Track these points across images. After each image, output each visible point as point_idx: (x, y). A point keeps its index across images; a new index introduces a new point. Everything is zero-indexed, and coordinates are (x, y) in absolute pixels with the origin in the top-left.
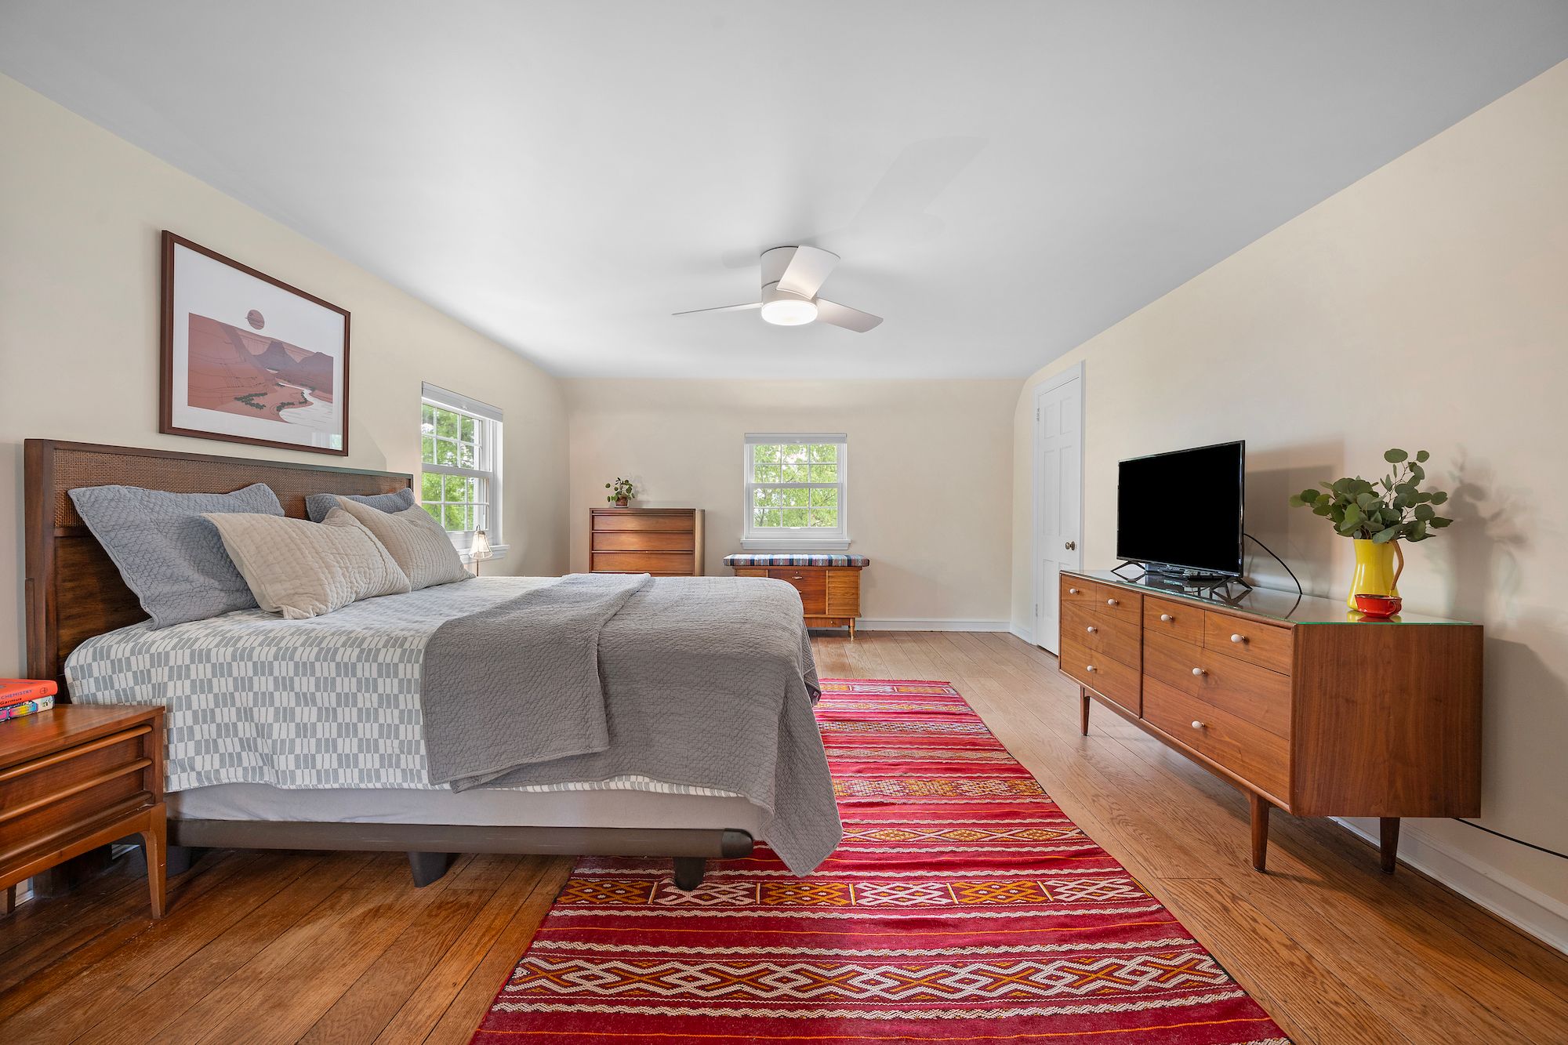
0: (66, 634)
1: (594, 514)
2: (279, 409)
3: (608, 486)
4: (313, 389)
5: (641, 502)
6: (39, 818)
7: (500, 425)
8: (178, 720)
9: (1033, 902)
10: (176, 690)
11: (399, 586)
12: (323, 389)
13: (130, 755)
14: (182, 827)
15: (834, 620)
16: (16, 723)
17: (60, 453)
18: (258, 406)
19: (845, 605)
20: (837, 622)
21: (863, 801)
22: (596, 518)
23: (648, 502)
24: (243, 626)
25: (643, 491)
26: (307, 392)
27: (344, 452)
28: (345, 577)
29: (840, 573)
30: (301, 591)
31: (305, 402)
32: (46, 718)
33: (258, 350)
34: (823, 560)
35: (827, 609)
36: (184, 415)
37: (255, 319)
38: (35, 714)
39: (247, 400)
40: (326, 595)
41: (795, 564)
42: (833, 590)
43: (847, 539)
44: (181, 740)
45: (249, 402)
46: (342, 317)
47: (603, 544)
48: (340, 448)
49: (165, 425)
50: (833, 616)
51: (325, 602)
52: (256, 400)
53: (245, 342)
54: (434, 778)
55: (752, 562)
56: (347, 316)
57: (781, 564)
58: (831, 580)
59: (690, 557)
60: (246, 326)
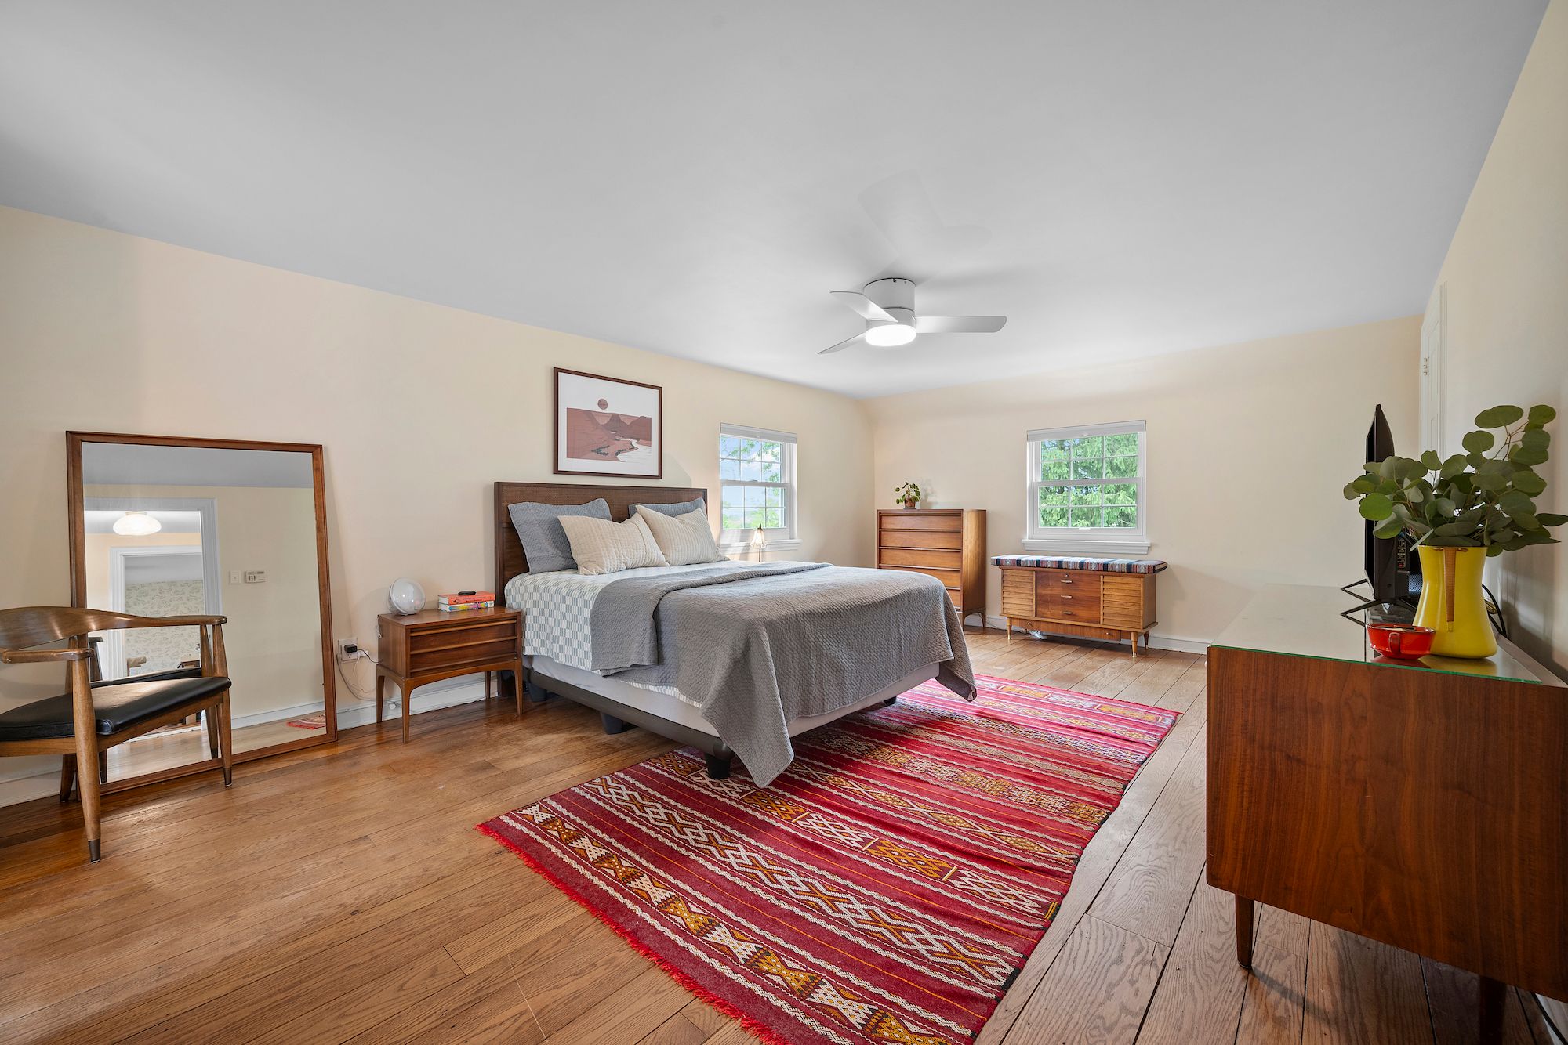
0: (507, 573)
1: (882, 515)
2: (617, 454)
3: (898, 490)
4: (638, 439)
5: (930, 504)
6: (471, 650)
7: (795, 446)
8: (529, 620)
9: (924, 875)
10: (529, 604)
11: (657, 561)
12: (645, 438)
13: (509, 633)
14: (532, 674)
15: (1111, 632)
16: (480, 611)
17: (505, 488)
18: (604, 454)
19: (1126, 615)
20: (1114, 634)
21: (912, 775)
22: (883, 519)
23: (937, 503)
24: (567, 575)
25: (933, 493)
26: (634, 442)
27: (659, 477)
28: (616, 553)
29: (1118, 579)
30: (591, 560)
31: (633, 448)
32: (491, 610)
33: (603, 421)
34: (1096, 564)
35: (1102, 618)
36: (565, 464)
37: (603, 404)
38: (487, 608)
39: (598, 451)
40: (603, 563)
41: (1064, 567)
42: (1109, 599)
43: (1147, 542)
44: (529, 630)
45: (600, 452)
46: (657, 391)
47: (891, 541)
48: (657, 475)
49: (556, 471)
50: (1108, 627)
51: (602, 567)
52: (603, 451)
53: (597, 418)
54: (594, 667)
55: (1018, 562)
56: (660, 389)
57: (1049, 566)
58: (1105, 586)
59: (959, 555)
60: (598, 409)
